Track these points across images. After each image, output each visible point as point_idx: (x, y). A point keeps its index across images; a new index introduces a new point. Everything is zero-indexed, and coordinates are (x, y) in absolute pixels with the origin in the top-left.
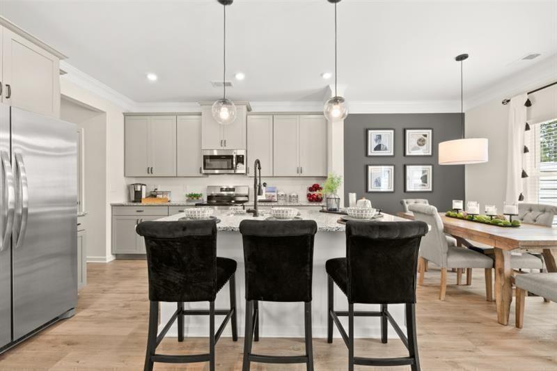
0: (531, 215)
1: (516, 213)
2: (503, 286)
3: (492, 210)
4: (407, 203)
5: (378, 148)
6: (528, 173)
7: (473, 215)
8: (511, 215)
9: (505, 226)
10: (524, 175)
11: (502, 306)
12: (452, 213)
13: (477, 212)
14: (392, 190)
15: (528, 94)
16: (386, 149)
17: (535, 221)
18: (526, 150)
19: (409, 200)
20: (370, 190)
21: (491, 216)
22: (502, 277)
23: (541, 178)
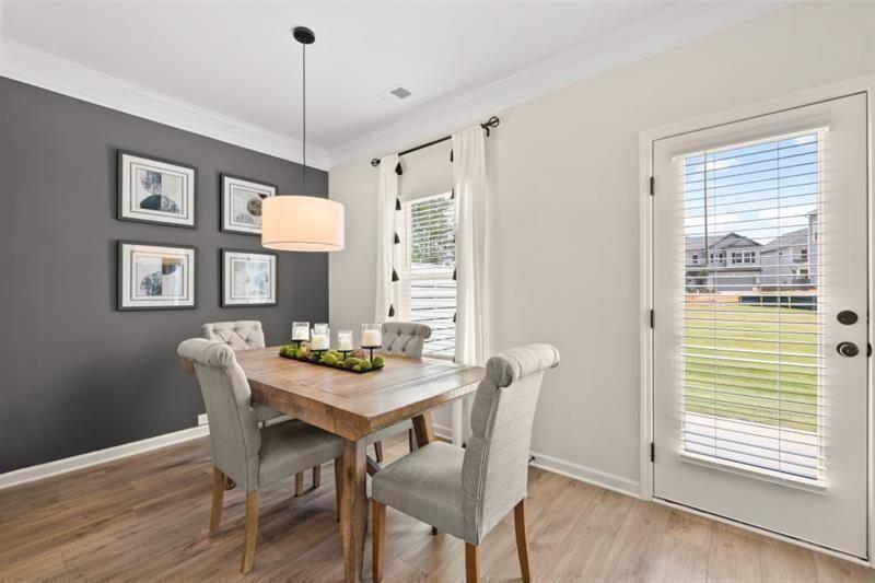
0: (400, 341)
1: (378, 345)
2: (353, 506)
3: (346, 341)
4: (215, 331)
5: (152, 203)
6: (399, 275)
7: (320, 351)
8: (372, 348)
9: (364, 371)
10: (395, 278)
11: (352, 547)
12: (290, 349)
13: (326, 345)
14: (191, 302)
15: (400, 154)
16: (174, 209)
17: (404, 350)
18: (397, 240)
19: (219, 325)
20: (126, 302)
21: (345, 352)
22: (353, 485)
23: (413, 283)
